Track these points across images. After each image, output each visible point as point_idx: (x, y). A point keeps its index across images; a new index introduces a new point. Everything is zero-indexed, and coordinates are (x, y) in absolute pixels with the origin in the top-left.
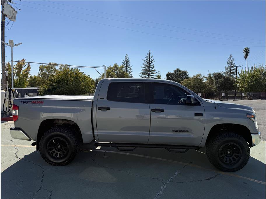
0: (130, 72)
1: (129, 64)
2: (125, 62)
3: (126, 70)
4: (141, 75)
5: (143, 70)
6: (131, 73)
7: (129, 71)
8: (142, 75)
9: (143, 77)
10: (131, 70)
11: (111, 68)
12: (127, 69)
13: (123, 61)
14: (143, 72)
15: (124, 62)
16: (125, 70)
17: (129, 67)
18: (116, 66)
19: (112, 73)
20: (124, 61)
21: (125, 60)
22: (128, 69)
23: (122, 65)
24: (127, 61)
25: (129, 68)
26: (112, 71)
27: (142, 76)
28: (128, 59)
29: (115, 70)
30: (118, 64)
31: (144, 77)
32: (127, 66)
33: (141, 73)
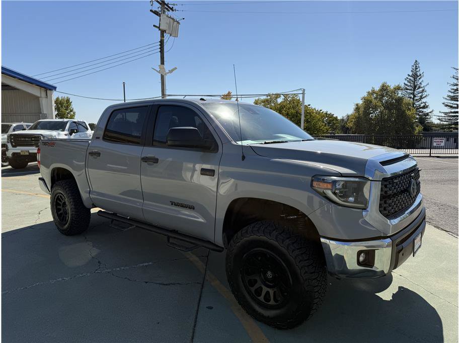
0: (421, 98)
1: (420, 81)
2: (411, 78)
3: (413, 94)
4: (447, 101)
5: (453, 91)
6: (423, 100)
7: (420, 94)
8: (449, 101)
9: (451, 107)
10: (425, 94)
11: (373, 92)
12: (414, 91)
13: (407, 76)
14: (452, 95)
15: (409, 77)
16: (411, 93)
17: (419, 87)
18: (384, 88)
19: (374, 101)
20: (409, 75)
21: (411, 74)
22: (418, 90)
23: (405, 84)
24: (415, 76)
25: (421, 89)
26: (376, 98)
27: (449, 104)
28: (418, 70)
29: (383, 96)
30: (389, 84)
31: (454, 106)
32: (415, 87)
33: (448, 98)
